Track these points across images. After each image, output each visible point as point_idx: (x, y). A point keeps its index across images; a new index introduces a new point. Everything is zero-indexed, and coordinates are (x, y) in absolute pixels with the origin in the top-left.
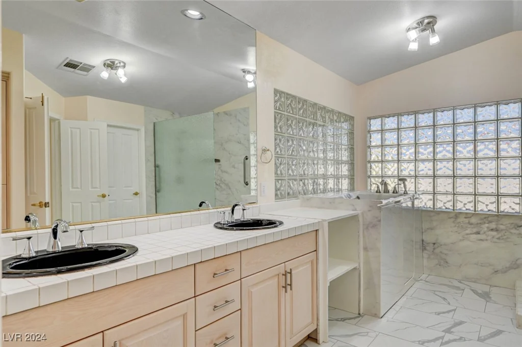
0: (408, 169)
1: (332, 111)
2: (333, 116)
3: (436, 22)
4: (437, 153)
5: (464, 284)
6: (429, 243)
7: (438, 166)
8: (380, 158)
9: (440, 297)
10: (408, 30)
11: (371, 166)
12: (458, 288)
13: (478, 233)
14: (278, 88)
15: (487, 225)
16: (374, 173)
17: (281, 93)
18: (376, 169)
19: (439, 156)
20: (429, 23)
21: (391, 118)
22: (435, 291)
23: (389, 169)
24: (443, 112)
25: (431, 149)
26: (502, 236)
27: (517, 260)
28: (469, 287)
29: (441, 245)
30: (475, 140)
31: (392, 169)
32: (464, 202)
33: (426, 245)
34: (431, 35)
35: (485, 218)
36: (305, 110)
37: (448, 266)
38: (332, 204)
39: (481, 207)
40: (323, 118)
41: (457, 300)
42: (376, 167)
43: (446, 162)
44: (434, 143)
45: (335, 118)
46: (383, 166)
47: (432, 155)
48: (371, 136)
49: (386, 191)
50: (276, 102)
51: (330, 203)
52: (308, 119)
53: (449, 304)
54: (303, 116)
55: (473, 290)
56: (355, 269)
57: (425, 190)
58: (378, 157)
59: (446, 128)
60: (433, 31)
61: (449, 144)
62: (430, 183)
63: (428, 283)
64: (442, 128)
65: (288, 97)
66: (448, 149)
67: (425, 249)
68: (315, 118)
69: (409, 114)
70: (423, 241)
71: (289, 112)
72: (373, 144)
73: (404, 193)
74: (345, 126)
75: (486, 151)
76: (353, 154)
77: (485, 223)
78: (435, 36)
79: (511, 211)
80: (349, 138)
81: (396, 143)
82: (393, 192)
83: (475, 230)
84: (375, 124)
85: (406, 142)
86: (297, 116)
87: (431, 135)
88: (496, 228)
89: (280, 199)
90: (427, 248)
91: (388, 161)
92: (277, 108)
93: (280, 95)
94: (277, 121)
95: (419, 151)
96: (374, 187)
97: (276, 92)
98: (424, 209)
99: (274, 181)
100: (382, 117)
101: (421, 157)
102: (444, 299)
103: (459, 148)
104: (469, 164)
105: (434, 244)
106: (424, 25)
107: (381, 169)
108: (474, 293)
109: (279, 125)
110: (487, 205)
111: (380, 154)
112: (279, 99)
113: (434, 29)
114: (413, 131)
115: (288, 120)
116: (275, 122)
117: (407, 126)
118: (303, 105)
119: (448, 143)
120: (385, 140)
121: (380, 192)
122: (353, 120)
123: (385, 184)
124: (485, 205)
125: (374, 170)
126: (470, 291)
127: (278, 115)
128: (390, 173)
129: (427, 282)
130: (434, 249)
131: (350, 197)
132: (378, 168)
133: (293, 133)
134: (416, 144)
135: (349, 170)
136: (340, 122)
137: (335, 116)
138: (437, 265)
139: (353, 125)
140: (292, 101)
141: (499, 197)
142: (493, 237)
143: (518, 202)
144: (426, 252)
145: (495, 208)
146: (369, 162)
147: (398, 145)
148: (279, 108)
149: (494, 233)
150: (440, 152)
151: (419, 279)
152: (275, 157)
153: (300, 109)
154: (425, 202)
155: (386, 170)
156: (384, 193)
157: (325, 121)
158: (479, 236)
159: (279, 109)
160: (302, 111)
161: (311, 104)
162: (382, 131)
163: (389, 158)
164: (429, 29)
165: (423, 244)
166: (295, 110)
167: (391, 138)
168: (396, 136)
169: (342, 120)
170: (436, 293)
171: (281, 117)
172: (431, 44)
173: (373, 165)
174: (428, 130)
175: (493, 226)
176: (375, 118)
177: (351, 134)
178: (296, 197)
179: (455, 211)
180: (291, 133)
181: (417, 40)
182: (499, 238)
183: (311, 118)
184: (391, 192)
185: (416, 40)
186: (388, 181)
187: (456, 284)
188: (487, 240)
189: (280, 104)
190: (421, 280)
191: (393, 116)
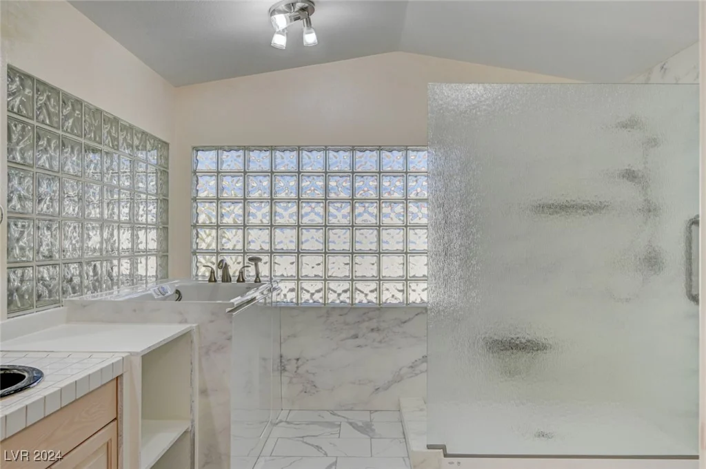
0: (258, 240)
1: (130, 129)
2: (132, 138)
3: (313, 10)
4: (302, 217)
5: (339, 416)
6: (290, 360)
7: (303, 236)
8: (214, 220)
9: (312, 445)
10: (273, 12)
11: (197, 234)
12: (331, 424)
13: (356, 337)
14: (17, 65)
15: (366, 324)
16: (203, 246)
17: (25, 77)
18: (207, 239)
19: (305, 221)
20: (303, 9)
21: (234, 153)
22: (303, 437)
23: (229, 239)
24: (311, 151)
25: (295, 209)
26: (384, 338)
27: (400, 370)
28: (346, 420)
29: (307, 360)
30: (353, 199)
31: (233, 239)
32: (338, 292)
33: (286, 363)
34: (305, 29)
35: (364, 314)
36: (78, 121)
37: (317, 391)
38: (136, 312)
39: (359, 298)
40: (114, 139)
41: (335, 445)
42: (208, 236)
43: (315, 230)
44: (299, 199)
45: (136, 142)
46: (219, 233)
47: (295, 218)
48: (197, 181)
49: (226, 278)
50: (11, 94)
51: (135, 311)
52: (82, 140)
53: (326, 454)
54: (72, 132)
55: (351, 424)
56: (186, 432)
57: (285, 275)
58: (210, 219)
59: (315, 178)
60: (309, 22)
61: (319, 202)
62: (292, 263)
63: (292, 425)
64: (309, 176)
65: (41, 88)
66: (316, 210)
67: (284, 370)
68: (97, 139)
69: (260, 148)
70: (281, 357)
71: (43, 122)
72: (202, 195)
73: (256, 282)
74: (153, 157)
75: (366, 216)
76: (166, 211)
77: (364, 321)
78: (311, 33)
79: (394, 301)
80: (160, 182)
81: (240, 195)
82: (238, 281)
83: (352, 332)
84: (206, 160)
85: (256, 195)
86: (60, 132)
87: (294, 187)
88: (378, 328)
89: (20, 310)
90: (288, 367)
91: (229, 227)
92: (15, 110)
93: (21, 80)
94: (14, 138)
95: (276, 212)
96: (204, 272)
97: (12, 72)
98: (283, 305)
99: (6, 270)
100: (217, 148)
101: (279, 221)
102: (318, 448)
103: (332, 209)
104: (345, 234)
105: (298, 360)
106: (296, 10)
107: (215, 241)
108: (353, 427)
109: (18, 148)
110: (366, 295)
111: (215, 213)
112: (19, 90)
113: (310, 20)
114: (268, 178)
115: (39, 138)
116: (9, 139)
117: (259, 169)
118: (74, 109)
119: (317, 201)
120: (223, 189)
121: (215, 281)
122: (168, 149)
123: (223, 266)
124: (364, 295)
125: (204, 241)
126: (347, 424)
127: (16, 126)
128: (229, 246)
129: (288, 423)
130: (298, 367)
131: (163, 291)
132: (210, 238)
133: (51, 166)
134: (272, 199)
135: (159, 241)
136: (144, 148)
137: (135, 138)
138: (302, 392)
139: (167, 159)
140: (49, 98)
141: (381, 282)
142: (374, 340)
143: (402, 289)
144: (286, 374)
145: (376, 298)
146: (195, 226)
147: (245, 199)
148: (19, 109)
149: (375, 335)
150: (307, 214)
151: (277, 421)
152: (9, 218)
153: (66, 118)
154: (285, 293)
155: (224, 240)
156: (223, 281)
157: (118, 146)
158: (358, 342)
159: (19, 113)
160: (71, 121)
161: (90, 109)
162: (218, 173)
163: (228, 220)
164: (303, 19)
165: (281, 362)
166: (55, 119)
167: (233, 187)
168: (240, 184)
169: (149, 147)
170: (305, 440)
171: (23, 129)
172: (305, 44)
173: (202, 233)
174: (290, 177)
175: (374, 324)
176: (205, 148)
177: (163, 173)
178: (55, 302)
179: (327, 305)
180: (47, 166)
181: (286, 32)
182: (380, 342)
183: (90, 139)
184: (234, 279)
185: (283, 30)
186: (229, 260)
187: (328, 417)
188: (366, 346)
189: (22, 102)
190: (281, 421)
191: (237, 150)
